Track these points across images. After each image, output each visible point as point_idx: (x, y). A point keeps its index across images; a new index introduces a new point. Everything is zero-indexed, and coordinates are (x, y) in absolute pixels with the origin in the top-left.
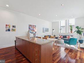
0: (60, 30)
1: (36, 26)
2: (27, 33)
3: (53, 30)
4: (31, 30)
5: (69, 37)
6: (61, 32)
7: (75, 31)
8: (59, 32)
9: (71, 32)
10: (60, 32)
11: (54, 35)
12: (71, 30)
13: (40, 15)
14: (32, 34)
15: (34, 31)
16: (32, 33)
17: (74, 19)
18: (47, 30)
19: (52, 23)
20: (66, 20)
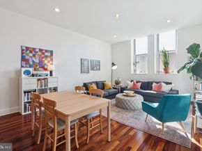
0: (135, 64)
1: (52, 52)
2: (13, 75)
3: (113, 64)
4: (30, 67)
5: (160, 87)
6: (138, 72)
7: (184, 67)
8: (132, 72)
9: (166, 71)
10: (135, 71)
11: (116, 79)
12: (166, 64)
13: (57, 10)
14: (35, 79)
15: (46, 70)
16: (33, 75)
17: (174, 31)
18: (96, 66)
19: (112, 45)
20: (149, 36)
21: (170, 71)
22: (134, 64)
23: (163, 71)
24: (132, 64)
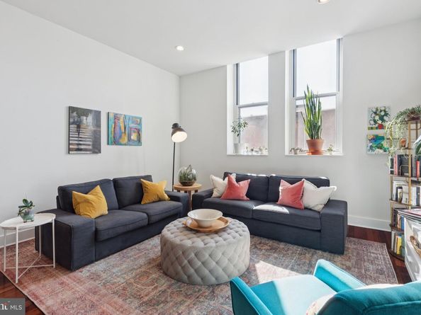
0: (237, 130)
3: (176, 128)
5: (299, 193)
8: (230, 151)
9: (314, 148)
10: (237, 147)
19: (181, 77)
21: (323, 148)
22: (234, 130)
23: (306, 148)
24: (229, 129)
